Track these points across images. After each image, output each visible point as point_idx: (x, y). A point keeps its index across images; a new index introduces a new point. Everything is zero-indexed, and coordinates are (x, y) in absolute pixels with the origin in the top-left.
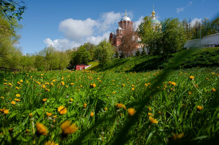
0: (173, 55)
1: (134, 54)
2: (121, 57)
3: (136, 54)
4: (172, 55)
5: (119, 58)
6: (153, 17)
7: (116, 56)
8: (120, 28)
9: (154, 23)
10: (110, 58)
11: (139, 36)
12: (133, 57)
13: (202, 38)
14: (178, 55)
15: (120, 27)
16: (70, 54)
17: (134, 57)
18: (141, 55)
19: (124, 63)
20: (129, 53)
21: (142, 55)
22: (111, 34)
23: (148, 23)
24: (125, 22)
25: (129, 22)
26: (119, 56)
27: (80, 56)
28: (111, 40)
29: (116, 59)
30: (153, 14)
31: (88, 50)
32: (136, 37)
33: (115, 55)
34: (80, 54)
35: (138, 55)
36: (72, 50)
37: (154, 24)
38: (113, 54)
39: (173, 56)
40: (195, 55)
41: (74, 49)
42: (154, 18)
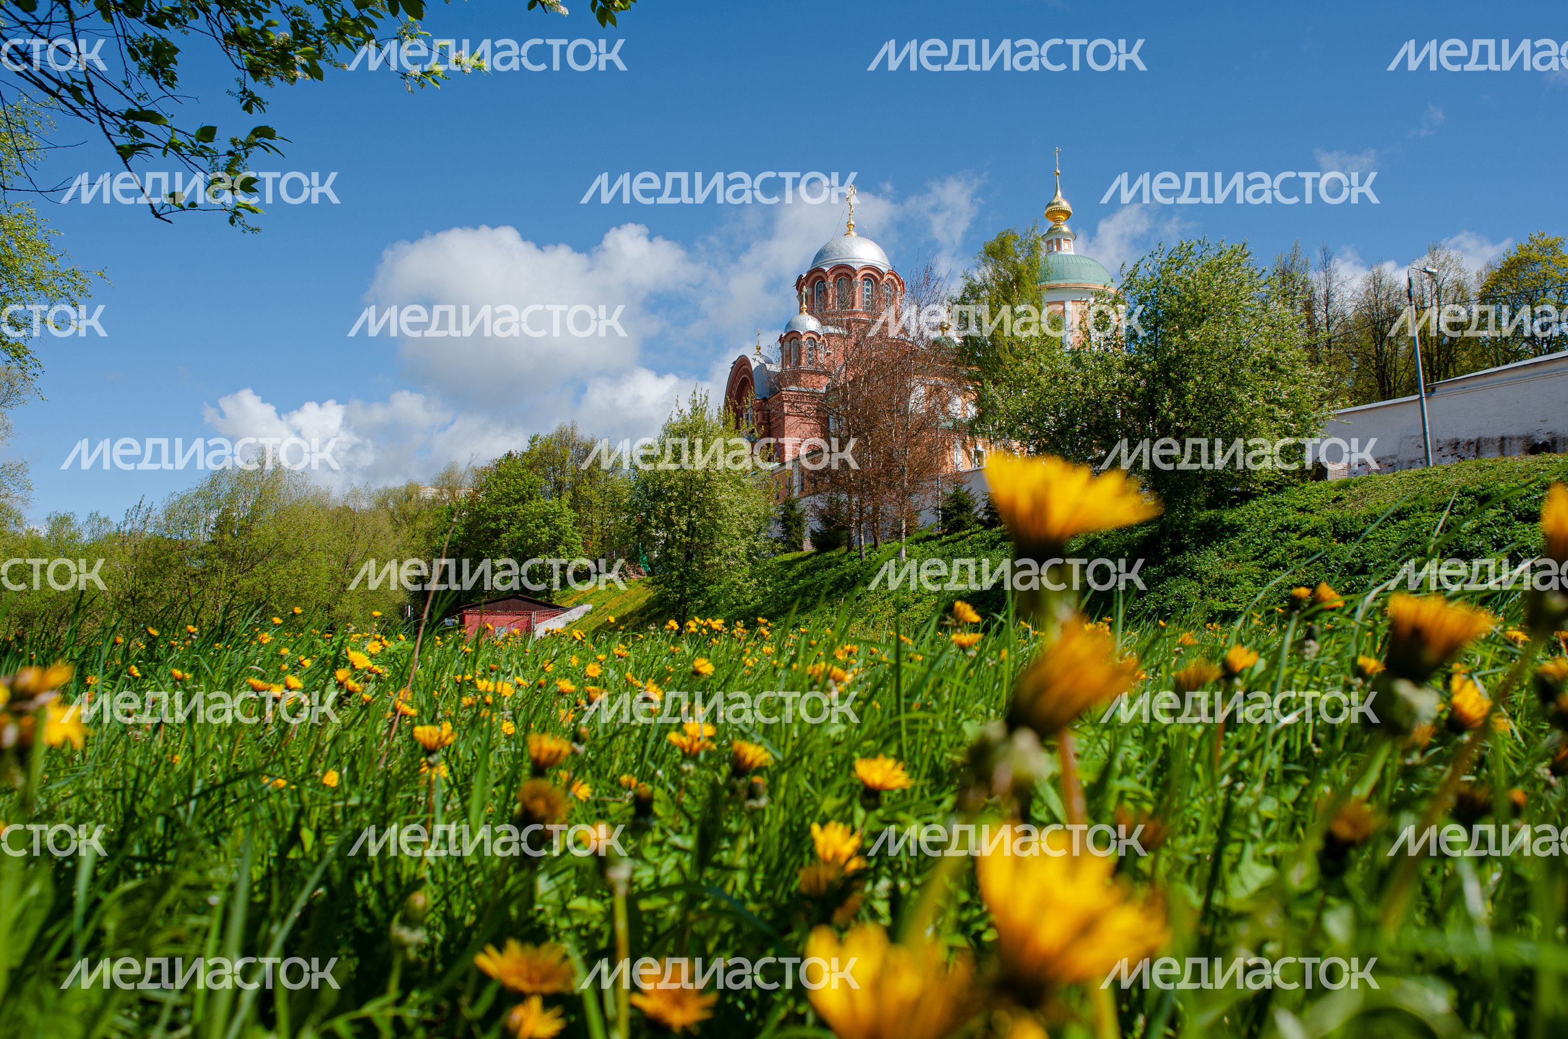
0: (1229, 516)
1: (928, 519)
2: (823, 543)
3: (946, 518)
4: (1220, 520)
5: (808, 547)
6: (1053, 239)
7: (787, 530)
8: (811, 324)
9: (1070, 282)
10: (741, 548)
11: (959, 383)
12: (917, 542)
13: (1431, 391)
14: (1266, 520)
15: (811, 312)
16: (411, 520)
17: (929, 538)
18: (981, 522)
19: (854, 583)
20: (890, 509)
21: (989, 525)
22: (741, 366)
23: (1018, 280)
24: (845, 273)
25: (873, 275)
26: (807, 533)
27: (496, 533)
28: (739, 414)
29: (788, 557)
30: (1054, 214)
31: (559, 487)
32: (938, 389)
33: (777, 530)
34: (496, 518)
35: (959, 526)
36: (429, 492)
37: (1066, 289)
38: (766, 519)
39: (1234, 530)
40: (1400, 515)
41: (448, 482)
42: (1068, 249)
